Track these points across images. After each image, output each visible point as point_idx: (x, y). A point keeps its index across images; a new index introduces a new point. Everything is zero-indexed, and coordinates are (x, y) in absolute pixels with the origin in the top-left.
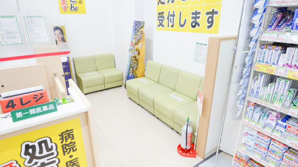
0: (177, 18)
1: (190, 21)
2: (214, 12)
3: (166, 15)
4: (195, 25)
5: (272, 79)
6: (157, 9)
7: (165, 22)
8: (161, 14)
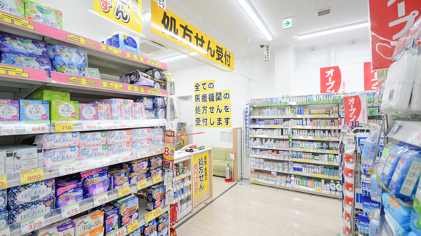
0: (208, 121)
1: (216, 122)
2: (228, 119)
3: (201, 120)
4: (219, 123)
5: (255, 139)
6: (195, 116)
7: (201, 123)
8: (198, 120)
